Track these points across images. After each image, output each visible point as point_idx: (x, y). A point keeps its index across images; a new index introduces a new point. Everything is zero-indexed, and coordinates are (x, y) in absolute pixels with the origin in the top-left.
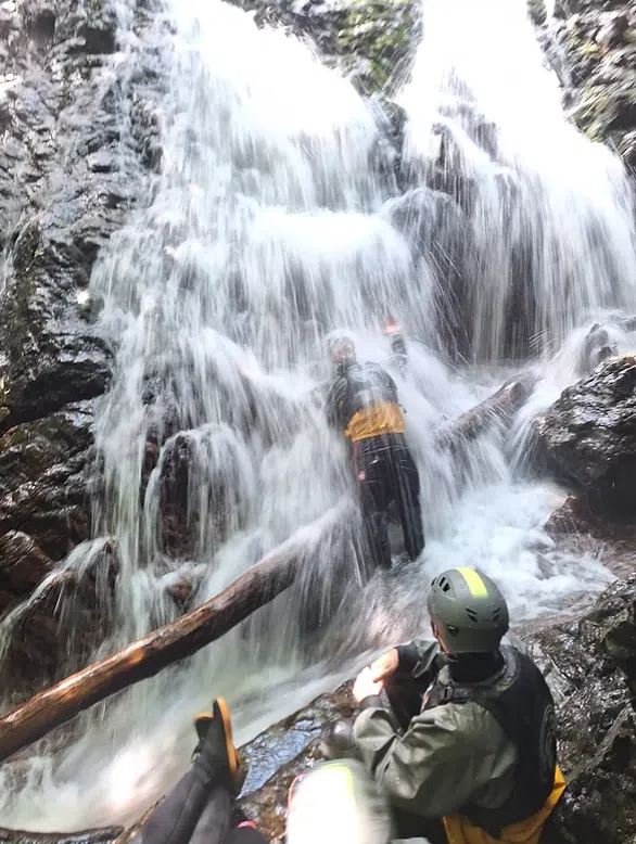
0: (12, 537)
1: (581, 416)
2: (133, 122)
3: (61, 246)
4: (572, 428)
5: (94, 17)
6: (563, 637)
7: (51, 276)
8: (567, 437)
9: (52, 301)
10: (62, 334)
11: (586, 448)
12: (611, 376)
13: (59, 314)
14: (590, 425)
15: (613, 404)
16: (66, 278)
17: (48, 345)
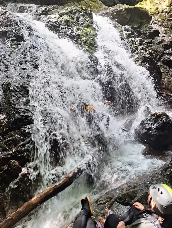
0: (12, 161)
1: (148, 126)
2: (31, 58)
3: (17, 87)
4: (146, 129)
5: (18, 33)
6: (158, 175)
7: (15, 94)
8: (145, 131)
9: (16, 100)
10: (20, 109)
11: (150, 134)
12: (153, 117)
13: (18, 104)
14: (150, 128)
15: (155, 123)
16: (19, 95)
17: (17, 111)
